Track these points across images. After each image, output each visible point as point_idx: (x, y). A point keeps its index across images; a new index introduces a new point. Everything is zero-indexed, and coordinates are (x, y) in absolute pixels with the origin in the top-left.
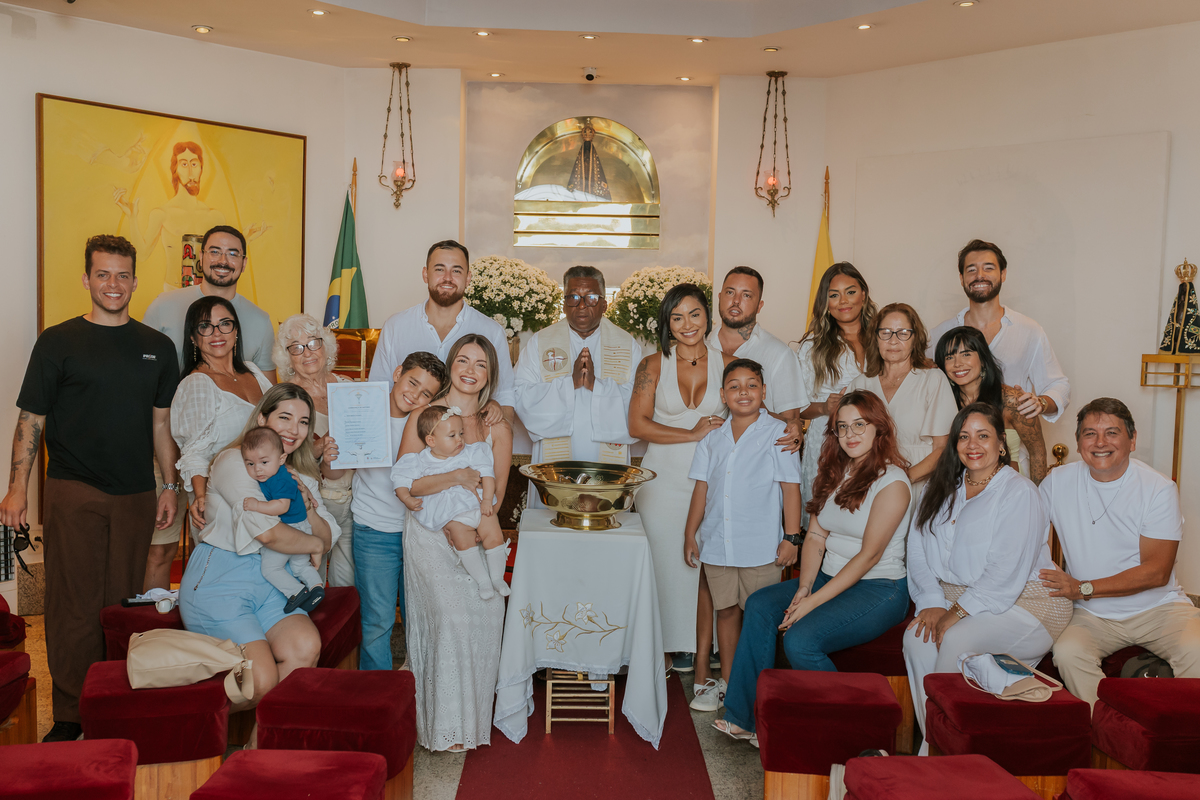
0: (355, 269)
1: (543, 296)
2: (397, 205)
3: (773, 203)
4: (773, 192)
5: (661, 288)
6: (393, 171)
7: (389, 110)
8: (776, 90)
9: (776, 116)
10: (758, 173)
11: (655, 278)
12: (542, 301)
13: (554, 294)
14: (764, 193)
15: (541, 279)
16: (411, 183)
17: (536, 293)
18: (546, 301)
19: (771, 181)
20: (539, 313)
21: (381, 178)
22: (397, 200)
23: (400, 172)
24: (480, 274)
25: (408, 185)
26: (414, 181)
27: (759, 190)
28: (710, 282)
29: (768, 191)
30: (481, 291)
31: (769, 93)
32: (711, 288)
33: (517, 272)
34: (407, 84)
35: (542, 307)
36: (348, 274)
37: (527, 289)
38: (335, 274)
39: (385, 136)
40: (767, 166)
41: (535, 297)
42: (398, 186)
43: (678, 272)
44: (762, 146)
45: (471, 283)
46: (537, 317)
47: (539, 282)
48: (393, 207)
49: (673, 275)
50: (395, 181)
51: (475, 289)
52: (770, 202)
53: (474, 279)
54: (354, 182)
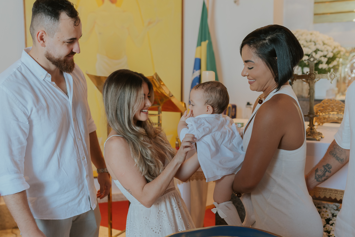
0: (207, 41)
1: (325, 53)
12: (325, 56)
15: (326, 42)
17: (322, 51)
20: (322, 63)
33: (309, 38)
35: (325, 60)
36: (204, 44)
37: (314, 48)
38: (199, 44)
41: (320, 54)
46: (320, 66)
47: (324, 44)
48: (233, 3)
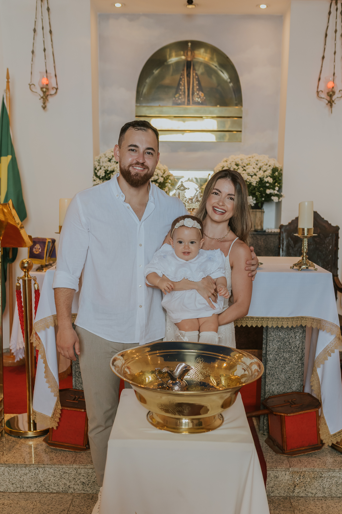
0: (10, 157)
2: (44, 108)
3: (331, 103)
4: (331, 94)
5: (244, 170)
6: (39, 80)
7: (35, 30)
8: (337, 9)
9: (336, 31)
10: (319, 79)
11: (240, 162)
13: (164, 176)
14: (324, 95)
16: (55, 90)
18: (159, 181)
19: (330, 85)
21: (30, 85)
22: (44, 103)
23: (45, 81)
24: (110, 161)
25: (53, 92)
26: (57, 89)
27: (320, 93)
28: (281, 166)
29: (328, 93)
30: (109, 173)
31: (330, 13)
32: (281, 170)
34: (48, 9)
36: (5, 161)
39: (33, 52)
40: (327, 74)
42: (44, 92)
43: (257, 159)
44: (323, 58)
45: (102, 168)
48: (42, 109)
49: (253, 161)
50: (42, 88)
51: (105, 172)
52: (329, 102)
53: (105, 164)
54: (8, 88)
